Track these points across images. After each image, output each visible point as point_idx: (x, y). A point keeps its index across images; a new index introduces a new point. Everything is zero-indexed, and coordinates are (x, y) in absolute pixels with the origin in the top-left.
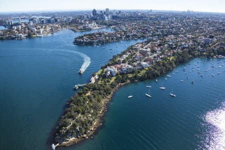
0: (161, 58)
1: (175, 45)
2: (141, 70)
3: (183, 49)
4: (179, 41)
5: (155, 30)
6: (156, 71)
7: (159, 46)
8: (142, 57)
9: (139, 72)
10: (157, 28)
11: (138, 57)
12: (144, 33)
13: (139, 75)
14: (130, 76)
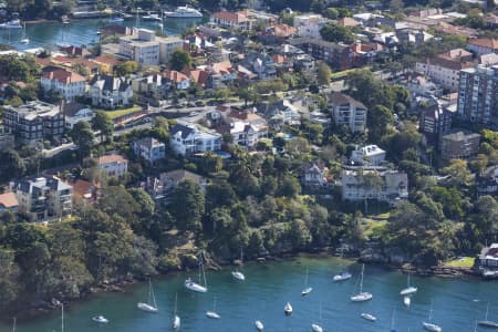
3: (141, 171)
4: (170, 90)
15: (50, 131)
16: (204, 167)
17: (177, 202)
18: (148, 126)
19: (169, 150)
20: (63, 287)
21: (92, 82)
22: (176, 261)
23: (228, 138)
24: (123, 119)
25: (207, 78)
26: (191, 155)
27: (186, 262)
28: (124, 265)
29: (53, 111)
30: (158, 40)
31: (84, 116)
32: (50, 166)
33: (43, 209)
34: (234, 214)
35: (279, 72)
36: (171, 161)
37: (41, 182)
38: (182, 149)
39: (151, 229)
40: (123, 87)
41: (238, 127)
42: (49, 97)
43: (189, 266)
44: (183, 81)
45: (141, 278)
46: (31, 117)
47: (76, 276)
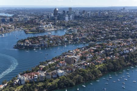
0: (86, 66)
1: (113, 51)
2: (55, 78)
3: (121, 55)
4: (120, 46)
5: (110, 32)
6: (71, 81)
7: (94, 52)
8: (66, 64)
9: (51, 81)
10: (113, 31)
11: (61, 65)
12: (95, 36)
13: (50, 84)
14: (40, 84)
15: (110, 51)
16: (128, 54)
17: (127, 59)
18: (120, 50)
19: (123, 53)
20: (118, 67)
21: (112, 46)
22: (128, 65)
23: (130, 51)
24: (117, 50)
25: (124, 45)
26: (126, 53)
27: (129, 65)
30: (116, 41)
31: (113, 49)
32: (112, 54)
33: (112, 59)
34: (133, 59)
35: (131, 44)
37: (112, 56)
38: (125, 52)
39: (125, 61)
40: (116, 46)
41: (131, 50)
42: (108, 47)
44: (122, 45)
45: (125, 66)
46: (107, 49)
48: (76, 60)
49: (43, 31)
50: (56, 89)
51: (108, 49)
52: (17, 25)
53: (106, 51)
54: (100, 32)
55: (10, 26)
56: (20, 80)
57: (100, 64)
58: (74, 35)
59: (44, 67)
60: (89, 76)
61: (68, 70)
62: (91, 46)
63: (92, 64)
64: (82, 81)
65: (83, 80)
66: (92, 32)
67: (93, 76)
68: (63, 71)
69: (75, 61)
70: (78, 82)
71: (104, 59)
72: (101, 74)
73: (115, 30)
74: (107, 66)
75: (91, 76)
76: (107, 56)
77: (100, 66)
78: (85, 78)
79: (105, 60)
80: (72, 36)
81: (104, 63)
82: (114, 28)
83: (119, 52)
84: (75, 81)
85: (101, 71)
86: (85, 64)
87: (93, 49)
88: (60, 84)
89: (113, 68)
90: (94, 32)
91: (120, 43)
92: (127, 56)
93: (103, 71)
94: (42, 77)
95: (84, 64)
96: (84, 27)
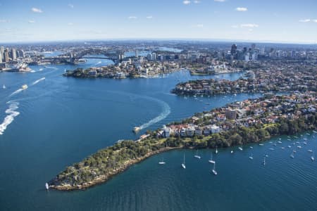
0: (250, 124)
1: (294, 107)
2: (206, 135)
3: (303, 114)
4: (305, 102)
5: (300, 81)
6: (225, 140)
7: (267, 107)
8: (225, 119)
9: (200, 138)
10: (305, 79)
11: (219, 119)
12: (279, 85)
13: (198, 141)
14: (187, 140)
15: (289, 107)
16: (314, 114)
17: (310, 119)
18: (304, 107)
20: (294, 130)
21: (294, 100)
22: (310, 128)
24: (300, 106)
25: (311, 100)
26: (311, 112)
28: (303, 128)
29: (289, 104)
30: (302, 95)
31: (294, 105)
32: (290, 112)
36: (308, 113)
37: (289, 114)
38: (309, 111)
39: (307, 123)
40: (299, 101)
42: (288, 102)
43: (313, 129)
44: (308, 101)
45: (305, 130)
47: (297, 128)
48: (240, 115)
49: (213, 73)
50: (205, 148)
51: (286, 104)
52: (183, 63)
53: (284, 106)
54: (286, 80)
55: (174, 64)
56: (165, 132)
57: (271, 123)
58: (250, 81)
59: (197, 119)
60: (251, 138)
61: (225, 127)
62: (266, 97)
63: (259, 122)
64: (240, 142)
65: (242, 141)
66: (276, 78)
67: (257, 137)
68: (218, 127)
69: (238, 116)
70: (235, 143)
71: (277, 117)
72: (269, 137)
73: (308, 79)
74: (280, 127)
75: (254, 137)
76: (283, 113)
77: (270, 125)
78: (245, 139)
79: (279, 118)
80: (247, 83)
81: (276, 122)
82: (308, 74)
83: (301, 110)
84: (231, 141)
85: (269, 132)
86: (250, 122)
87: (267, 103)
88: (211, 143)
89: (288, 130)
90: (279, 78)
91: (306, 98)
92: (311, 115)
93: (272, 132)
94: (190, 131)
95: (248, 121)
96: (267, 71)
